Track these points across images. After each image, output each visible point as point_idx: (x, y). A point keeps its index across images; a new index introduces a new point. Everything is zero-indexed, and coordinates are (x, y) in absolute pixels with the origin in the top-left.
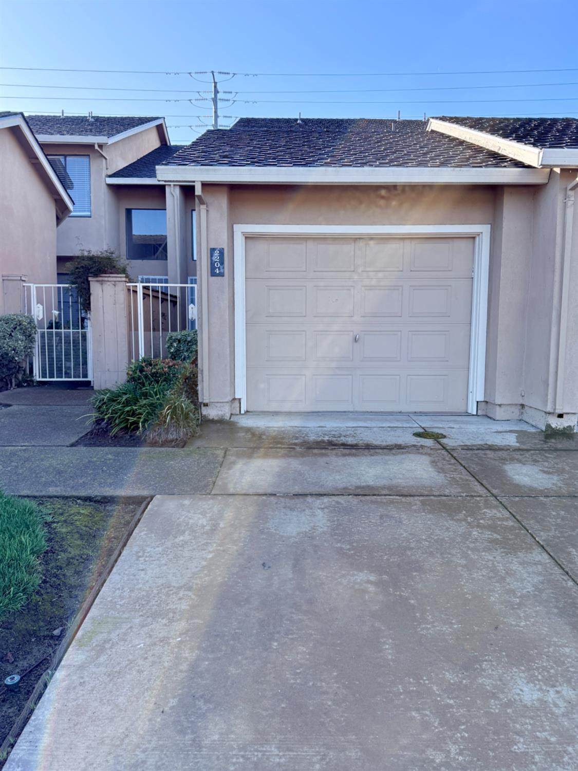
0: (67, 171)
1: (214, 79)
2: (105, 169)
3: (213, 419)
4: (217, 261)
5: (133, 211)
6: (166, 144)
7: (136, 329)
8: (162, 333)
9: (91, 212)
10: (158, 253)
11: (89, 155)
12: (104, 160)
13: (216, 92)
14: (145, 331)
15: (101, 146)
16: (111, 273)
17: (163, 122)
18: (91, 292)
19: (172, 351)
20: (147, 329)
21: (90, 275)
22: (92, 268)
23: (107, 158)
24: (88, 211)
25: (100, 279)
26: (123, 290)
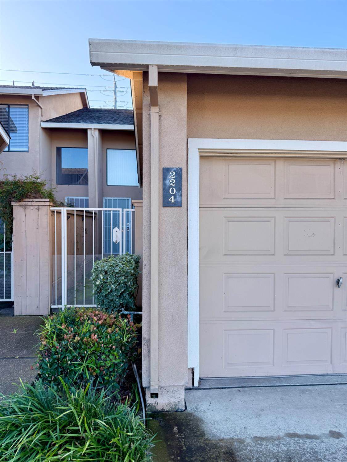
0: (10, 115)
1: (115, 80)
2: (41, 116)
3: (163, 409)
4: (172, 186)
5: (62, 149)
6: (87, 107)
7: (60, 253)
8: (86, 256)
9: (28, 148)
10: (80, 180)
11: (27, 105)
12: (40, 109)
13: (116, 87)
14: (68, 254)
15: (37, 97)
16: (35, 198)
17: (85, 92)
18: (14, 216)
19: (97, 283)
20: (70, 252)
21: (13, 200)
22: (15, 192)
23: (42, 107)
24: (26, 148)
25: (23, 203)
26: (47, 214)
